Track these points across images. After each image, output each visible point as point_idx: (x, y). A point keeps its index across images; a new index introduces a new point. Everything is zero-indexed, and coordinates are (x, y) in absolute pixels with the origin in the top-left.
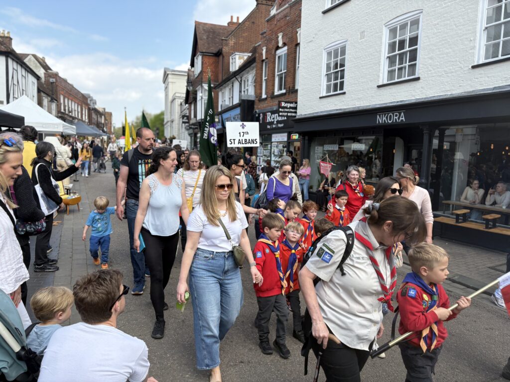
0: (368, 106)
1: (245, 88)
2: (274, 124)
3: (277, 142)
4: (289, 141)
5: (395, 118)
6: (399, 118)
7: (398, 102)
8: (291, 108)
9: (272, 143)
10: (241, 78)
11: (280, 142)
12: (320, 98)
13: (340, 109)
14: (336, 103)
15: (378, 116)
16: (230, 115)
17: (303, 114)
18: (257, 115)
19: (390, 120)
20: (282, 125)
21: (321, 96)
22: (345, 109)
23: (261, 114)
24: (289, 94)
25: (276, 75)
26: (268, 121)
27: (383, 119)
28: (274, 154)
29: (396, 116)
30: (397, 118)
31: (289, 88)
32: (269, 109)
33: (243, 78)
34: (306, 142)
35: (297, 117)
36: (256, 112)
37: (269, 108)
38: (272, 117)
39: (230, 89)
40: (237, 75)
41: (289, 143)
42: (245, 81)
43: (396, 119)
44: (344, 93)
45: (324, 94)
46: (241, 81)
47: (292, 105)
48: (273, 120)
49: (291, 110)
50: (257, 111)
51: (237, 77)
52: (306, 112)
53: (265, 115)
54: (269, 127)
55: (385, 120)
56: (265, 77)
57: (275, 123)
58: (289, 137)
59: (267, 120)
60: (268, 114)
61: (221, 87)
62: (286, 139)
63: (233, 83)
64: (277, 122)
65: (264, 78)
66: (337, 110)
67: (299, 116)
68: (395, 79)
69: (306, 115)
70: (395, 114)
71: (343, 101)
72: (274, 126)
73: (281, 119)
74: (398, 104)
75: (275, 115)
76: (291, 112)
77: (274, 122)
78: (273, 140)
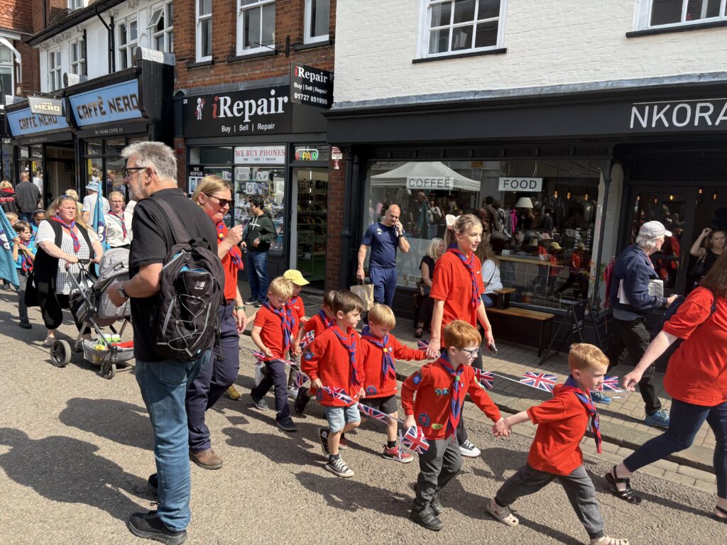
0: (590, 84)
1: (124, 41)
2: (244, 124)
3: (252, 166)
4: (291, 165)
5: (698, 114)
6: (714, 117)
7: (701, 76)
8: (315, 84)
9: (234, 166)
10: (112, 19)
11: (262, 167)
12: (415, 62)
13: (490, 92)
14: (468, 76)
15: (634, 110)
16: (99, 98)
17: (355, 100)
18: (186, 101)
19: (681, 119)
20: (271, 127)
21: (418, 57)
22: (503, 91)
23: (199, 100)
24: (287, 56)
25: (238, 11)
26: (222, 115)
27: (655, 118)
28: (241, 192)
29: (704, 110)
30: (706, 115)
31: (288, 39)
32: (223, 87)
33: (119, 21)
34: (356, 167)
35: (334, 107)
36: (181, 93)
37: (223, 85)
38: (235, 108)
39: (75, 46)
40: (104, 11)
41: (291, 168)
42: (123, 27)
43: (702, 119)
44: (503, 51)
45: (426, 54)
46: (112, 25)
47: (319, 78)
48: (237, 115)
49: (317, 90)
50: (184, 91)
51: (102, 15)
52: (364, 95)
53: (211, 101)
54: (224, 129)
55: (660, 118)
56: (202, 13)
57: (247, 120)
58: (291, 155)
59: (218, 113)
60: (222, 99)
61: (50, 40)
62: (281, 159)
63: (85, 31)
64: (250, 117)
65: (198, 17)
66: (476, 93)
67: (341, 104)
68: (679, 20)
69: (364, 102)
70: (699, 106)
71: (499, 72)
72: (242, 128)
73: (265, 112)
74: (702, 80)
75: (247, 103)
76: (317, 95)
77: (243, 117)
78: (238, 160)
